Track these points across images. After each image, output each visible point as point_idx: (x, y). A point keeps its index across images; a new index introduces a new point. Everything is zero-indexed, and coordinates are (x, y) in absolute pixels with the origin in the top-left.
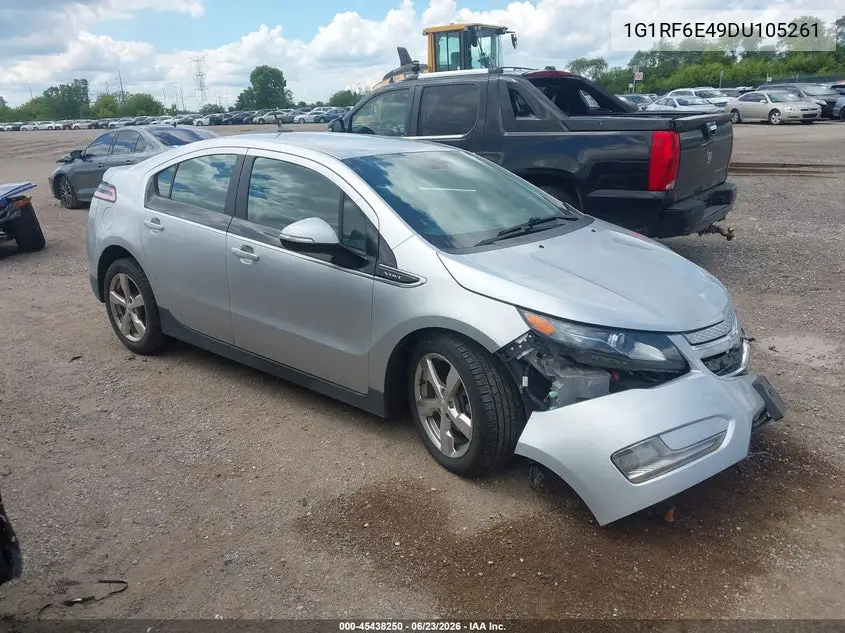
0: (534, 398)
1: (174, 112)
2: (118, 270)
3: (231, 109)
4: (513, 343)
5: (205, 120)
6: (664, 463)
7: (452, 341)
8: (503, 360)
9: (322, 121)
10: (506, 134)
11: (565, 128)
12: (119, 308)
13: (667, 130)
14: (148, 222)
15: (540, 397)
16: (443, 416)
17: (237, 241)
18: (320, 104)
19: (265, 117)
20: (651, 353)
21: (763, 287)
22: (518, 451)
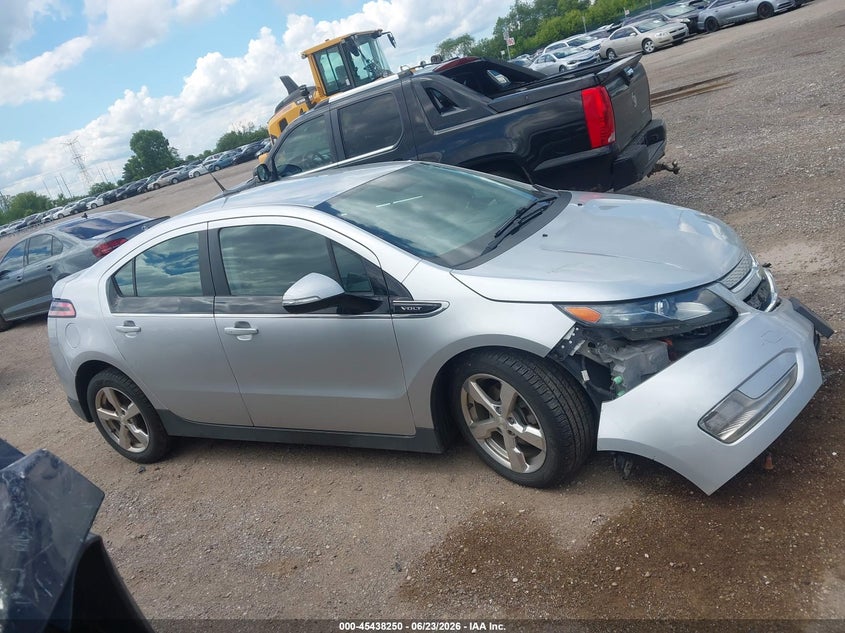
0: (599, 390)
1: (63, 202)
2: (101, 385)
3: (120, 183)
4: (563, 341)
5: (99, 201)
6: (750, 415)
7: (496, 357)
8: (557, 362)
9: (217, 168)
10: (437, 133)
11: (493, 112)
12: (112, 424)
13: (594, 86)
14: (121, 327)
15: (606, 386)
16: (505, 434)
17: (227, 321)
18: (208, 153)
19: (159, 180)
20: (695, 309)
21: (725, 209)
22: (600, 447)
